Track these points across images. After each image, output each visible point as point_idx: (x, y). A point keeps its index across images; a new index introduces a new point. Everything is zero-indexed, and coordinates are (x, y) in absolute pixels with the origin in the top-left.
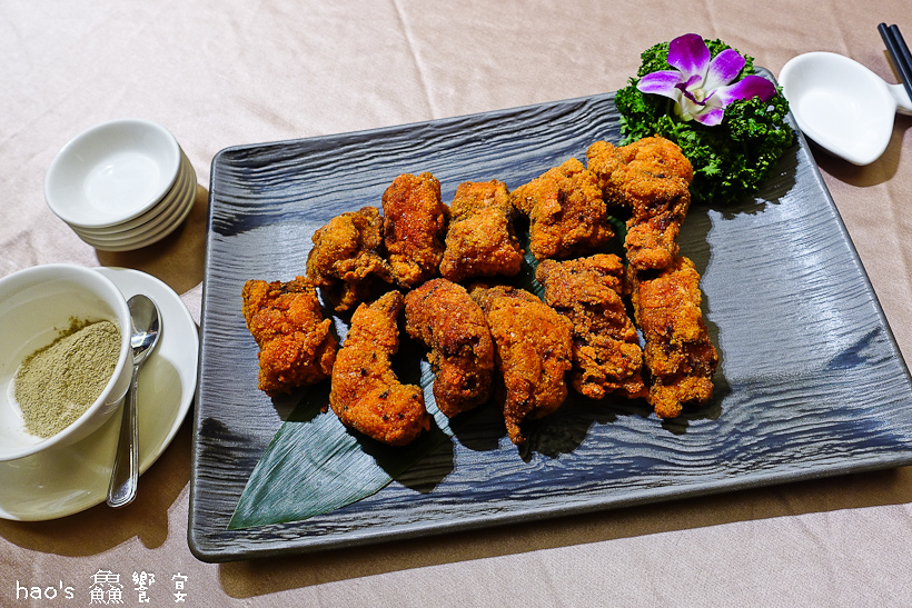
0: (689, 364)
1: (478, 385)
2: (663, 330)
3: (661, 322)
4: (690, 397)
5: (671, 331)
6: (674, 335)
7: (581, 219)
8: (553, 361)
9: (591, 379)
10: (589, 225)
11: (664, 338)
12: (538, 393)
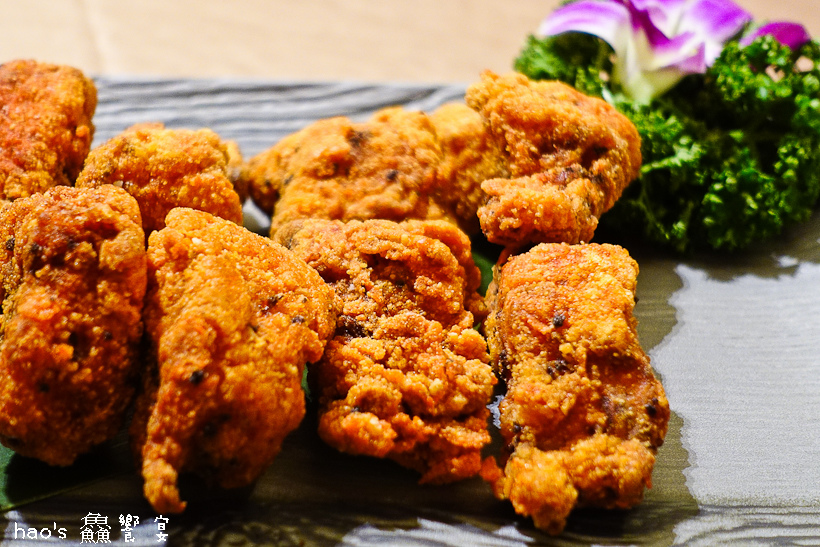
0: (599, 405)
1: (94, 352)
2: (546, 323)
3: (543, 305)
4: (599, 472)
5: (561, 325)
6: (570, 334)
7: (392, 178)
8: (280, 317)
9: (366, 404)
10: (407, 190)
11: (544, 339)
12: (233, 364)
